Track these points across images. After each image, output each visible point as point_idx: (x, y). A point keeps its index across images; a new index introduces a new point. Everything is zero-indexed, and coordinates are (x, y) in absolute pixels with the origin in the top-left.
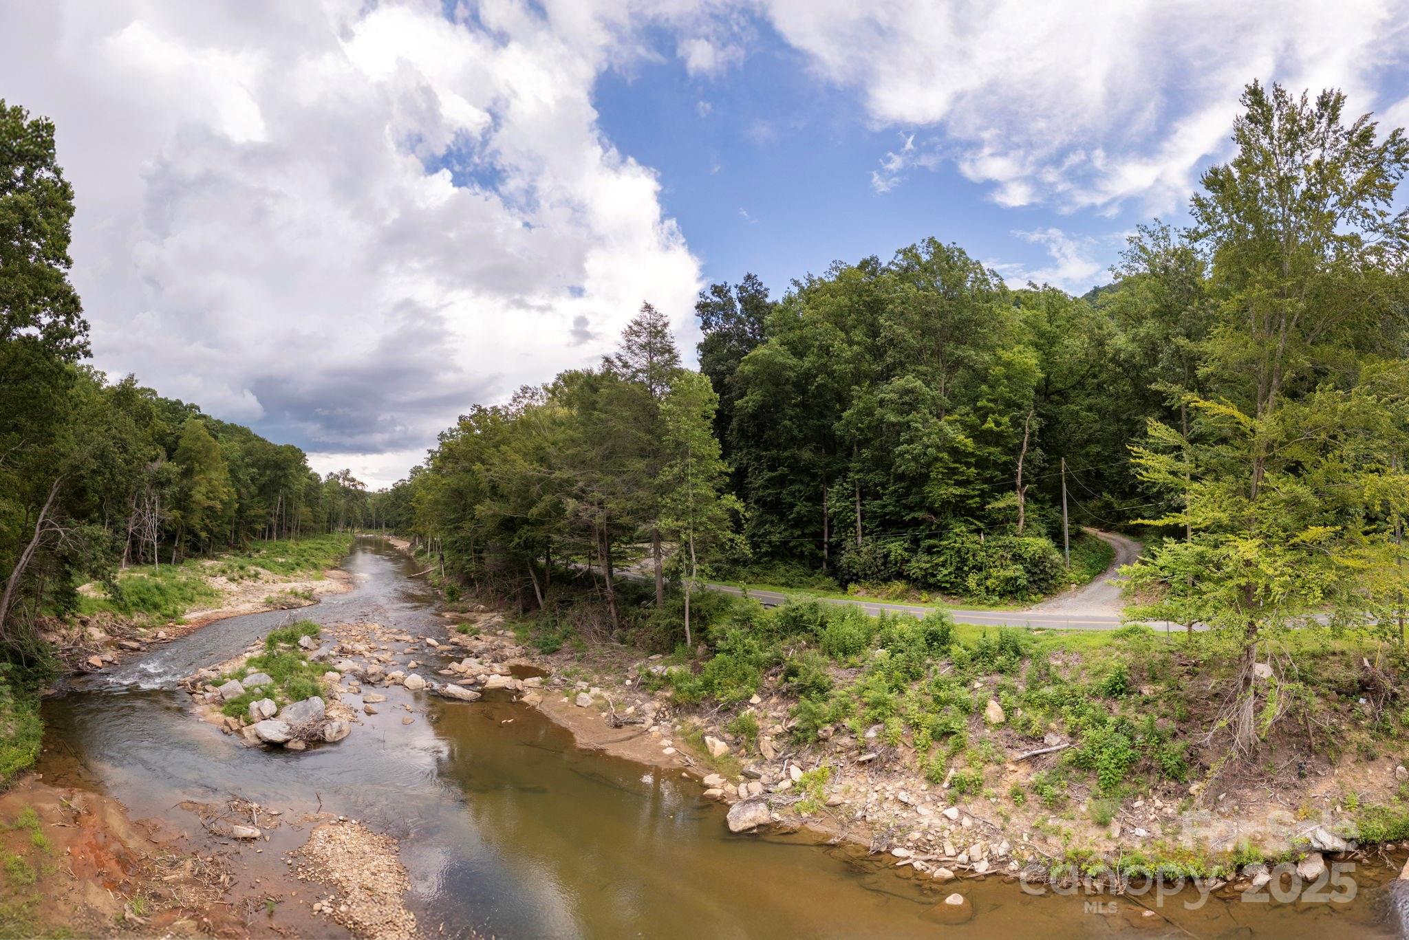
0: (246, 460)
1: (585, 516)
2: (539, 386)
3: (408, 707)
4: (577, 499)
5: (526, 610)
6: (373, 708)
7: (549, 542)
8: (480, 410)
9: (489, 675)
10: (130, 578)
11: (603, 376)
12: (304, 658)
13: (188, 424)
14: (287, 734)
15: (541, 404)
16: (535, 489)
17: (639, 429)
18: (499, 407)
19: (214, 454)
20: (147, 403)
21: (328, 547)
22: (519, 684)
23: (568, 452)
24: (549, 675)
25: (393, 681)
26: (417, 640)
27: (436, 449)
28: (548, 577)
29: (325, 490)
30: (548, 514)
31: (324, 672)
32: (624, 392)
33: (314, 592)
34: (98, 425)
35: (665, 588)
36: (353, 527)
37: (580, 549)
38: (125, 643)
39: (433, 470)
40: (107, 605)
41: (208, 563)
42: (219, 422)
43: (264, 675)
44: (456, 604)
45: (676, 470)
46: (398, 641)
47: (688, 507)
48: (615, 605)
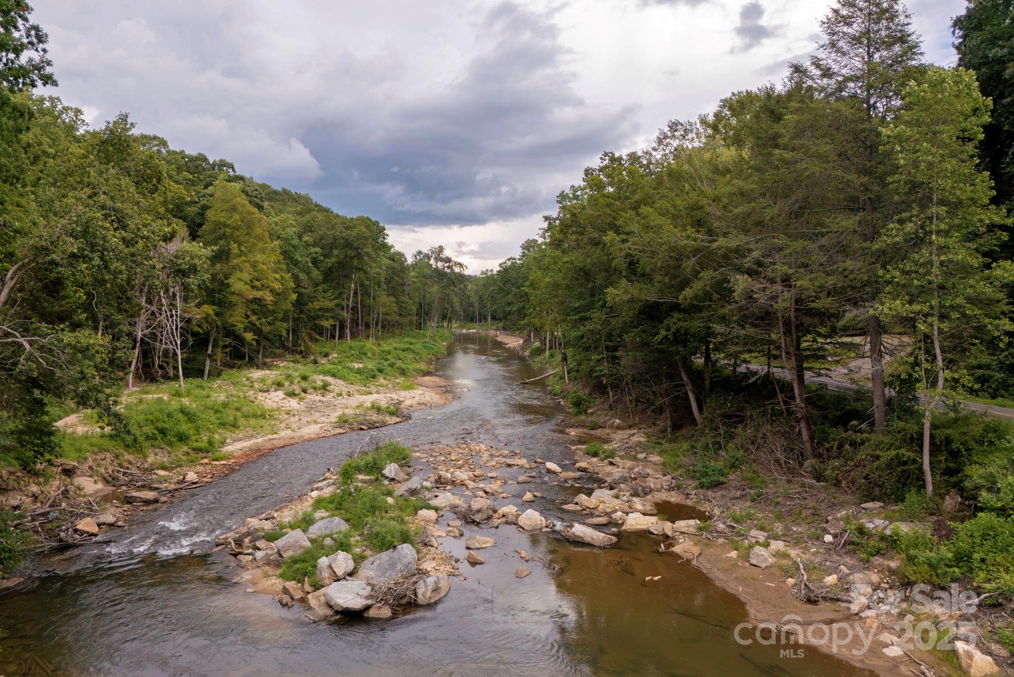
0: (306, 238)
1: (762, 299)
2: (695, 120)
3: (523, 554)
4: (750, 276)
5: (676, 427)
6: (479, 556)
7: (708, 335)
8: (613, 159)
9: (627, 513)
10: (141, 401)
11: (790, 95)
12: (389, 493)
13: (218, 188)
14: (367, 598)
15: (696, 144)
16: (689, 264)
17: (846, 169)
18: (640, 154)
19: (259, 231)
20: (151, 157)
21: (418, 346)
22: (668, 527)
23: (736, 211)
24: (710, 518)
25: (504, 520)
26: (535, 465)
27: (554, 214)
28: (707, 383)
29: (413, 274)
30: (708, 296)
31: (416, 510)
32: (822, 116)
33: (402, 406)
34: (75, 189)
35: (889, 403)
36: (450, 321)
37: (755, 343)
38: (135, 494)
39: (551, 244)
40: (107, 443)
41: (257, 374)
42: (264, 186)
43: (337, 519)
44: (583, 417)
45: (909, 227)
46: (509, 466)
47: (930, 283)
48: (808, 425)
